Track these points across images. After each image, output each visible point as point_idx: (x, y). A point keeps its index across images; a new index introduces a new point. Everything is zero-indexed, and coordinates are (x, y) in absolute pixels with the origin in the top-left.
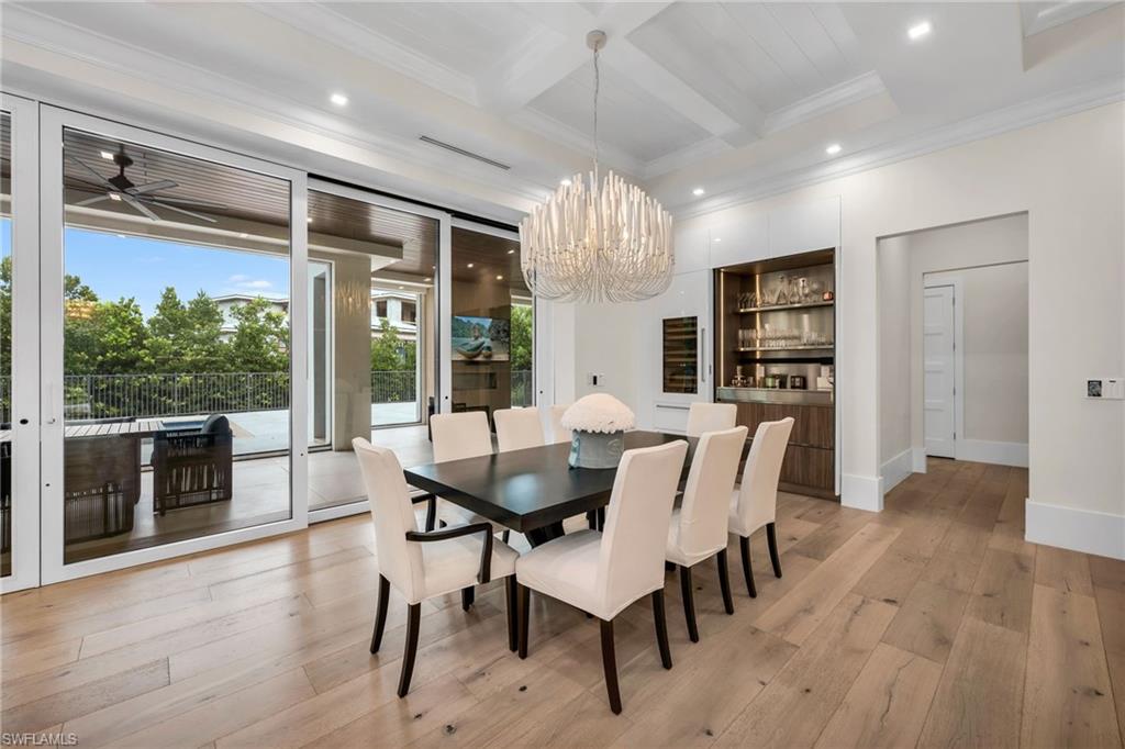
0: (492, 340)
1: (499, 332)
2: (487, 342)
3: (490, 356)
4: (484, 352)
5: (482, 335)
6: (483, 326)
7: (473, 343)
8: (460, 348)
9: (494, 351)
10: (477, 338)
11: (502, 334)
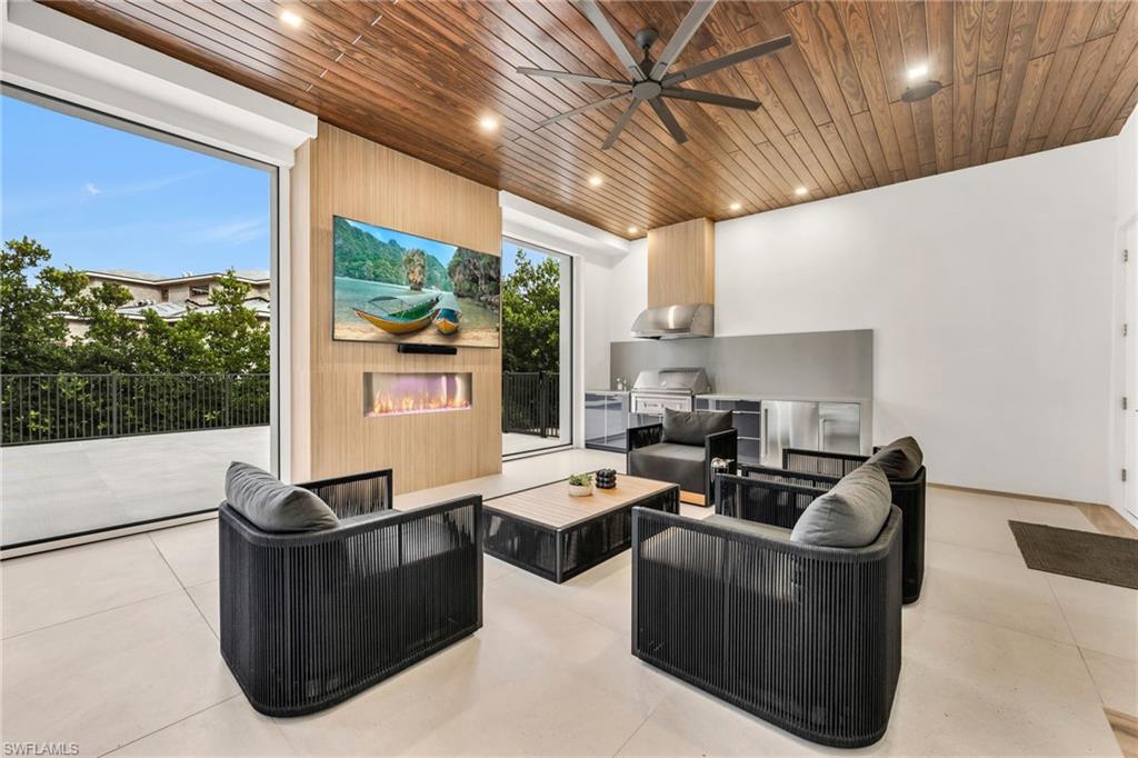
0: (459, 295)
1: (475, 280)
2: (447, 300)
3: (454, 334)
4: (438, 321)
5: (431, 281)
6: (433, 262)
7: (407, 297)
8: (367, 308)
9: (464, 320)
10: (417, 287)
11: (483, 286)
